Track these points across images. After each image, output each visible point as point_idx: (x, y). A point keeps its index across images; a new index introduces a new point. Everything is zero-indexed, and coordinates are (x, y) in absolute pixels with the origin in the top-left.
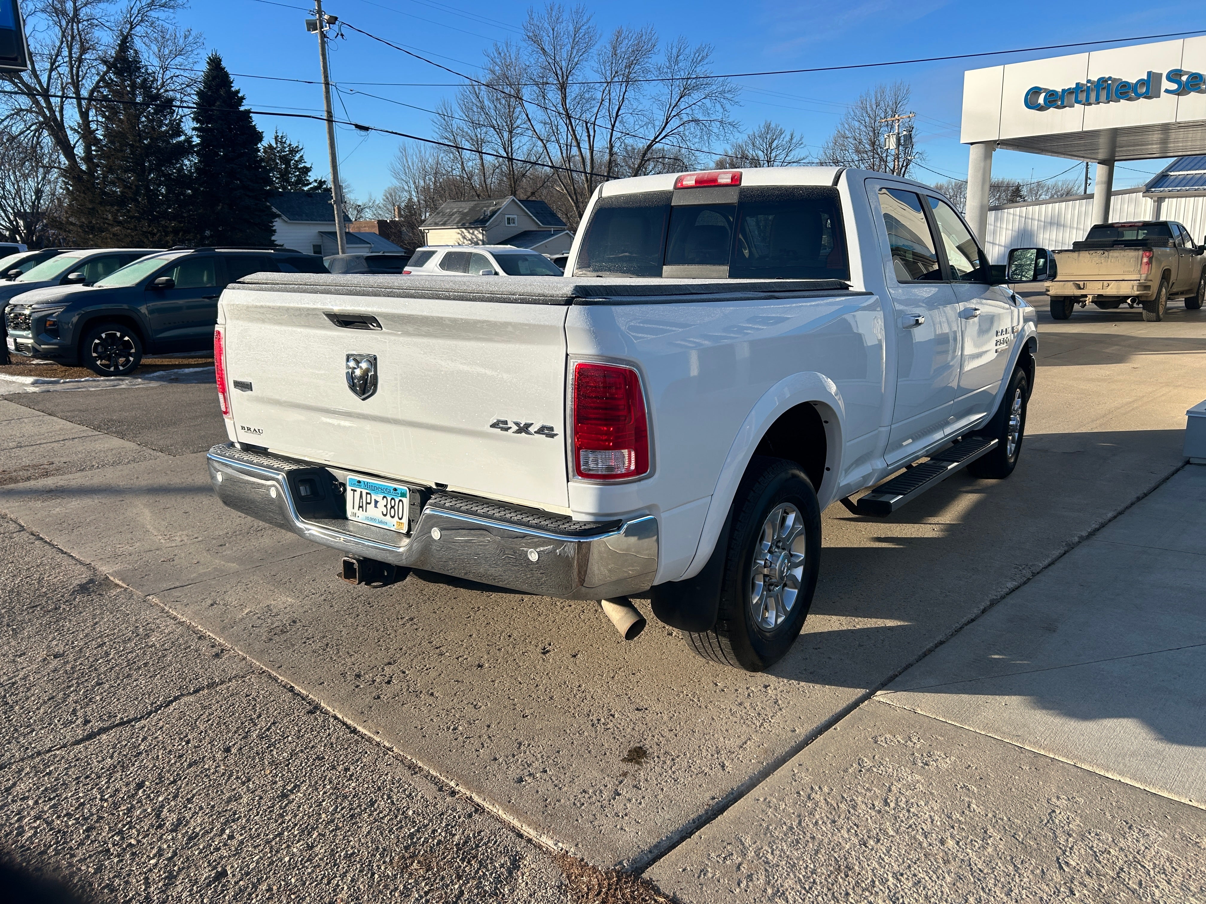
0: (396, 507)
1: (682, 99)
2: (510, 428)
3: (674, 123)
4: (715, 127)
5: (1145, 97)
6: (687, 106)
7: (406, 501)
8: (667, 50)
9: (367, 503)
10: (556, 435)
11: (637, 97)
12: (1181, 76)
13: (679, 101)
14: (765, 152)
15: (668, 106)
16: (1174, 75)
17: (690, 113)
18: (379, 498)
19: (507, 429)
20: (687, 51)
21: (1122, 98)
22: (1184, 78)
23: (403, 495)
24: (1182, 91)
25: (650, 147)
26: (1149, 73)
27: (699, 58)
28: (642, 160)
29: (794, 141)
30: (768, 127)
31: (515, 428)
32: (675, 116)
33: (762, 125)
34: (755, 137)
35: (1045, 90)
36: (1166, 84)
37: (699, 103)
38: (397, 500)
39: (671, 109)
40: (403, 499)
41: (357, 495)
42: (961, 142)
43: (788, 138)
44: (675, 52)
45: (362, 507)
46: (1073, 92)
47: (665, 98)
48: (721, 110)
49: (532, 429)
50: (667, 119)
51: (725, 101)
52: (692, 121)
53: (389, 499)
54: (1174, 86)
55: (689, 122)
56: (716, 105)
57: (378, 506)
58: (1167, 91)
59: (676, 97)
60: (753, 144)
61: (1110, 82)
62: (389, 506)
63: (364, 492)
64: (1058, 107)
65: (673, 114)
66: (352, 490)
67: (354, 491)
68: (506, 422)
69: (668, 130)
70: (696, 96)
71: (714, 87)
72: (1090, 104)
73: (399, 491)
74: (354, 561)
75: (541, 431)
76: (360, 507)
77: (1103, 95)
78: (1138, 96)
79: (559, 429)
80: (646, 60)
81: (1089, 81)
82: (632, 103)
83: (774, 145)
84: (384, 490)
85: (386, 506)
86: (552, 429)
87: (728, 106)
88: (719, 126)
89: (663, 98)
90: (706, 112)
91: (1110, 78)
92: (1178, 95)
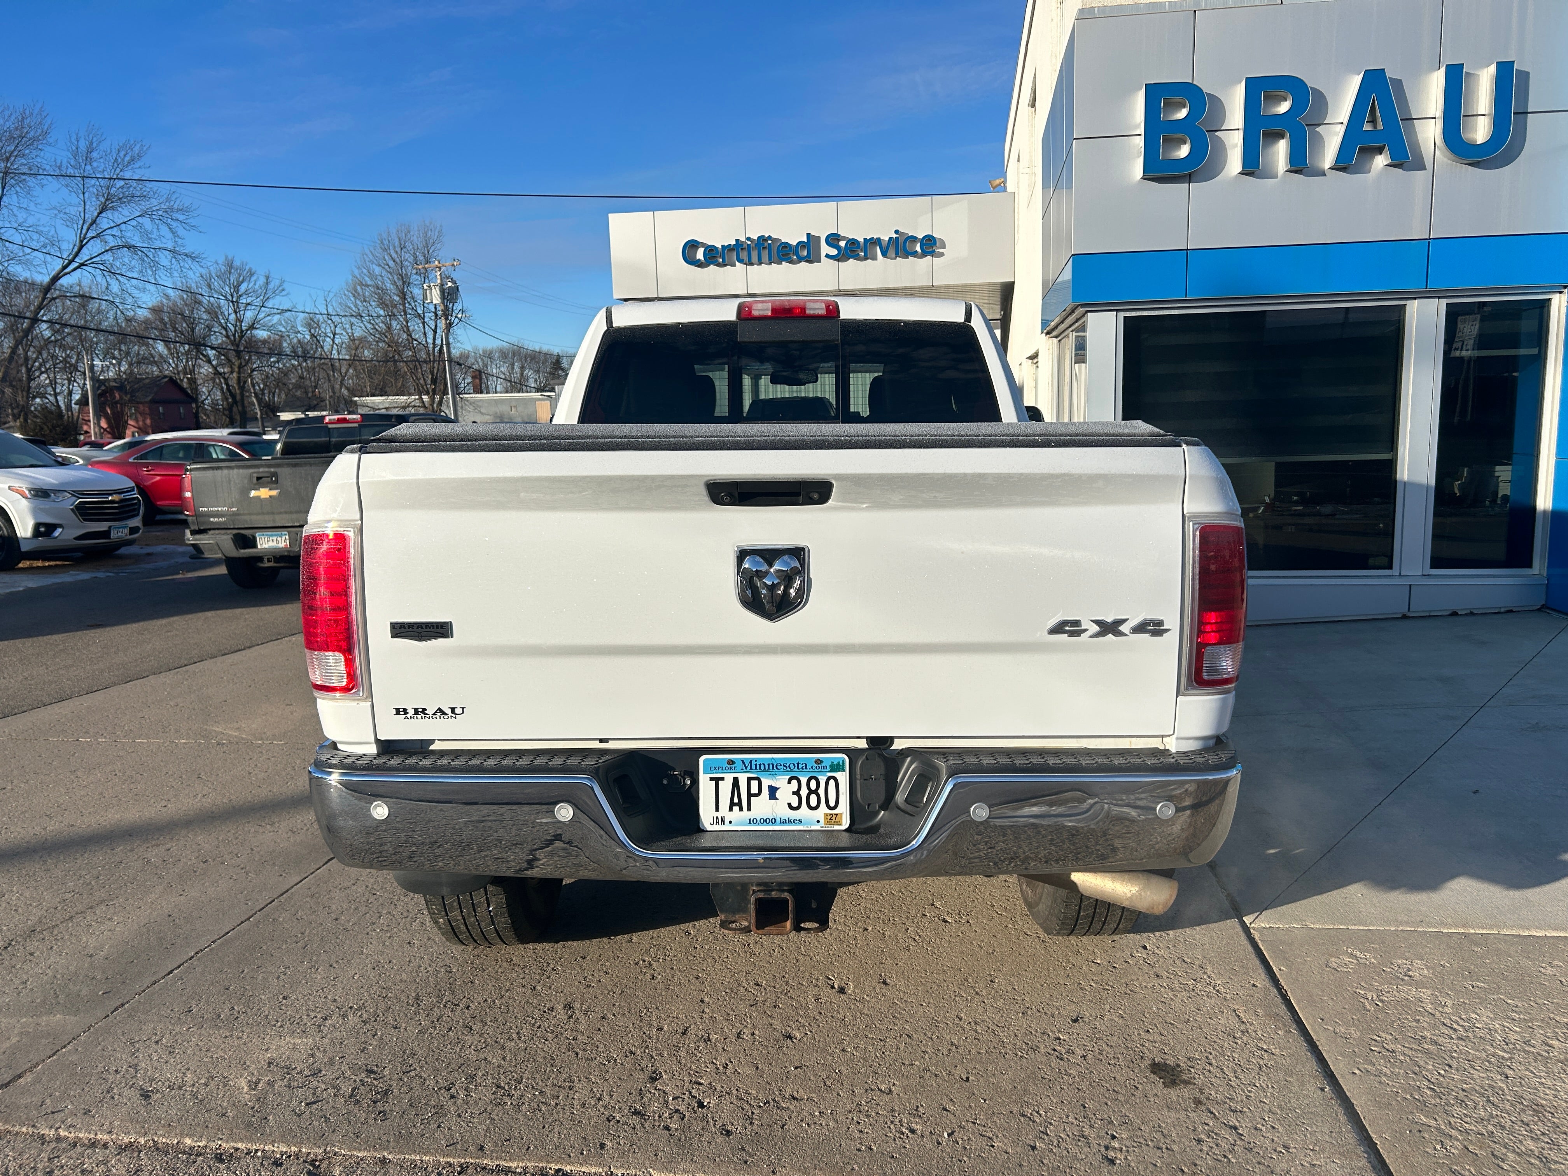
0: (821, 791)
1: (103, 215)
2: (1086, 630)
3: (92, 249)
4: (164, 259)
5: (807, 261)
6: (112, 225)
7: (843, 778)
8: (70, 141)
9: (750, 795)
10: (1167, 630)
11: (25, 206)
12: (839, 240)
13: (98, 216)
14: (230, 298)
15: (81, 222)
16: (833, 239)
17: (118, 234)
18: (781, 781)
19: (1078, 633)
20: (105, 146)
21: (784, 261)
22: (842, 244)
23: (837, 767)
24: (841, 257)
25: (56, 279)
26: (808, 235)
27: (127, 159)
28: (44, 299)
29: (271, 286)
30: (230, 265)
31: (1096, 628)
32: (93, 237)
33: (221, 260)
34: (211, 277)
35: (703, 245)
36: (825, 249)
37: (134, 223)
38: (823, 780)
39: (85, 228)
40: (838, 775)
41: (726, 787)
42: (615, 297)
43: (262, 280)
44: (83, 145)
45: (740, 804)
46: (733, 250)
47: (75, 210)
48: (169, 235)
49: (1125, 628)
50: (81, 241)
51: (172, 223)
52: (124, 247)
53: (804, 781)
54: (834, 252)
55: (118, 247)
56: (161, 226)
57: (777, 795)
58: (827, 256)
59: (92, 211)
60: (209, 286)
61: (770, 242)
62: (804, 792)
63: (743, 779)
64: (719, 265)
65: (89, 235)
66: (711, 779)
67: (717, 780)
68: (1077, 623)
69: (84, 256)
70: (125, 212)
71: (154, 202)
72: (751, 264)
73: (827, 764)
74: (786, 895)
75: (1140, 628)
76: (732, 805)
77: (765, 255)
78: (800, 259)
79: (1172, 622)
80: (34, 153)
81: (748, 239)
82: (16, 212)
83: (243, 288)
84: (787, 767)
85: (797, 793)
86: (1160, 623)
87: (181, 231)
88: (169, 257)
89: (73, 210)
90: (146, 235)
91: (770, 237)
92: (838, 261)
